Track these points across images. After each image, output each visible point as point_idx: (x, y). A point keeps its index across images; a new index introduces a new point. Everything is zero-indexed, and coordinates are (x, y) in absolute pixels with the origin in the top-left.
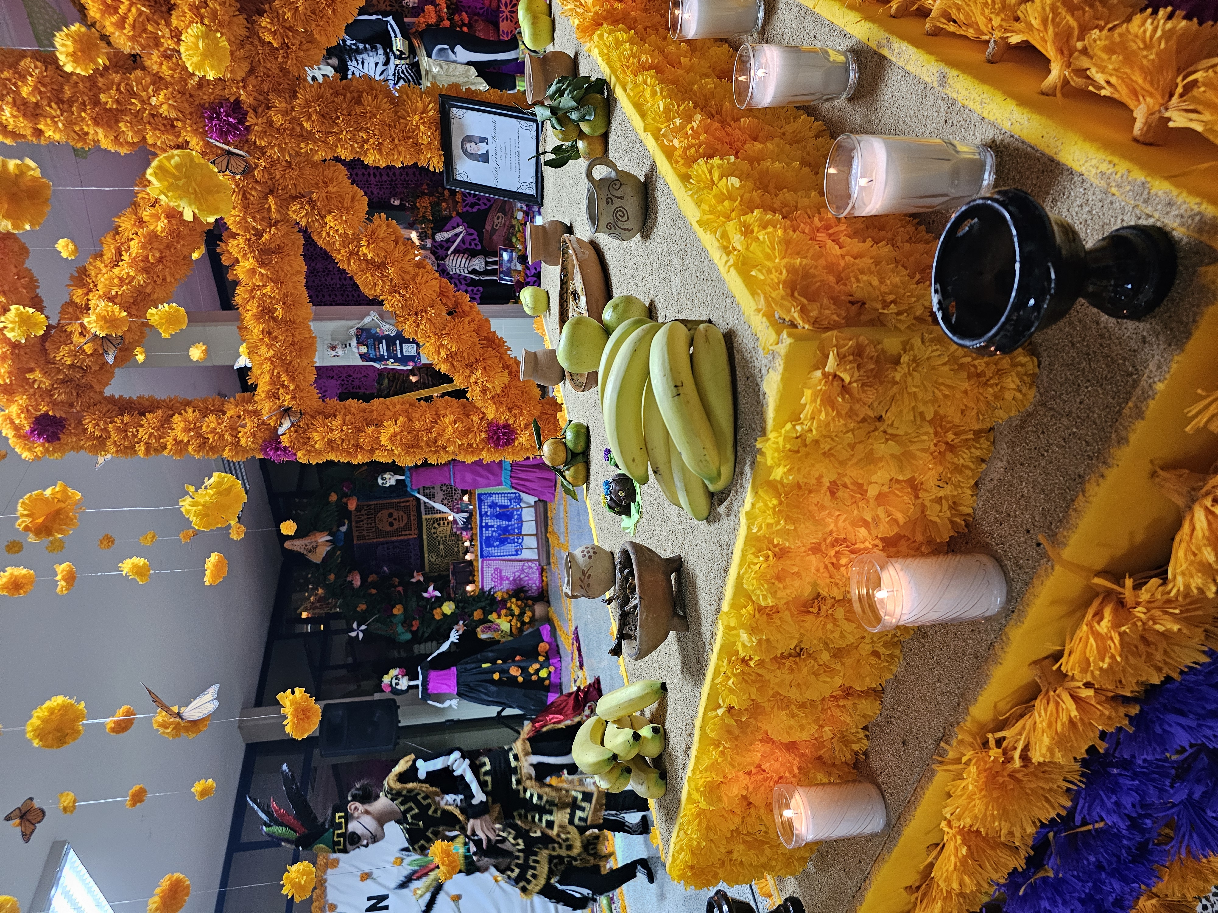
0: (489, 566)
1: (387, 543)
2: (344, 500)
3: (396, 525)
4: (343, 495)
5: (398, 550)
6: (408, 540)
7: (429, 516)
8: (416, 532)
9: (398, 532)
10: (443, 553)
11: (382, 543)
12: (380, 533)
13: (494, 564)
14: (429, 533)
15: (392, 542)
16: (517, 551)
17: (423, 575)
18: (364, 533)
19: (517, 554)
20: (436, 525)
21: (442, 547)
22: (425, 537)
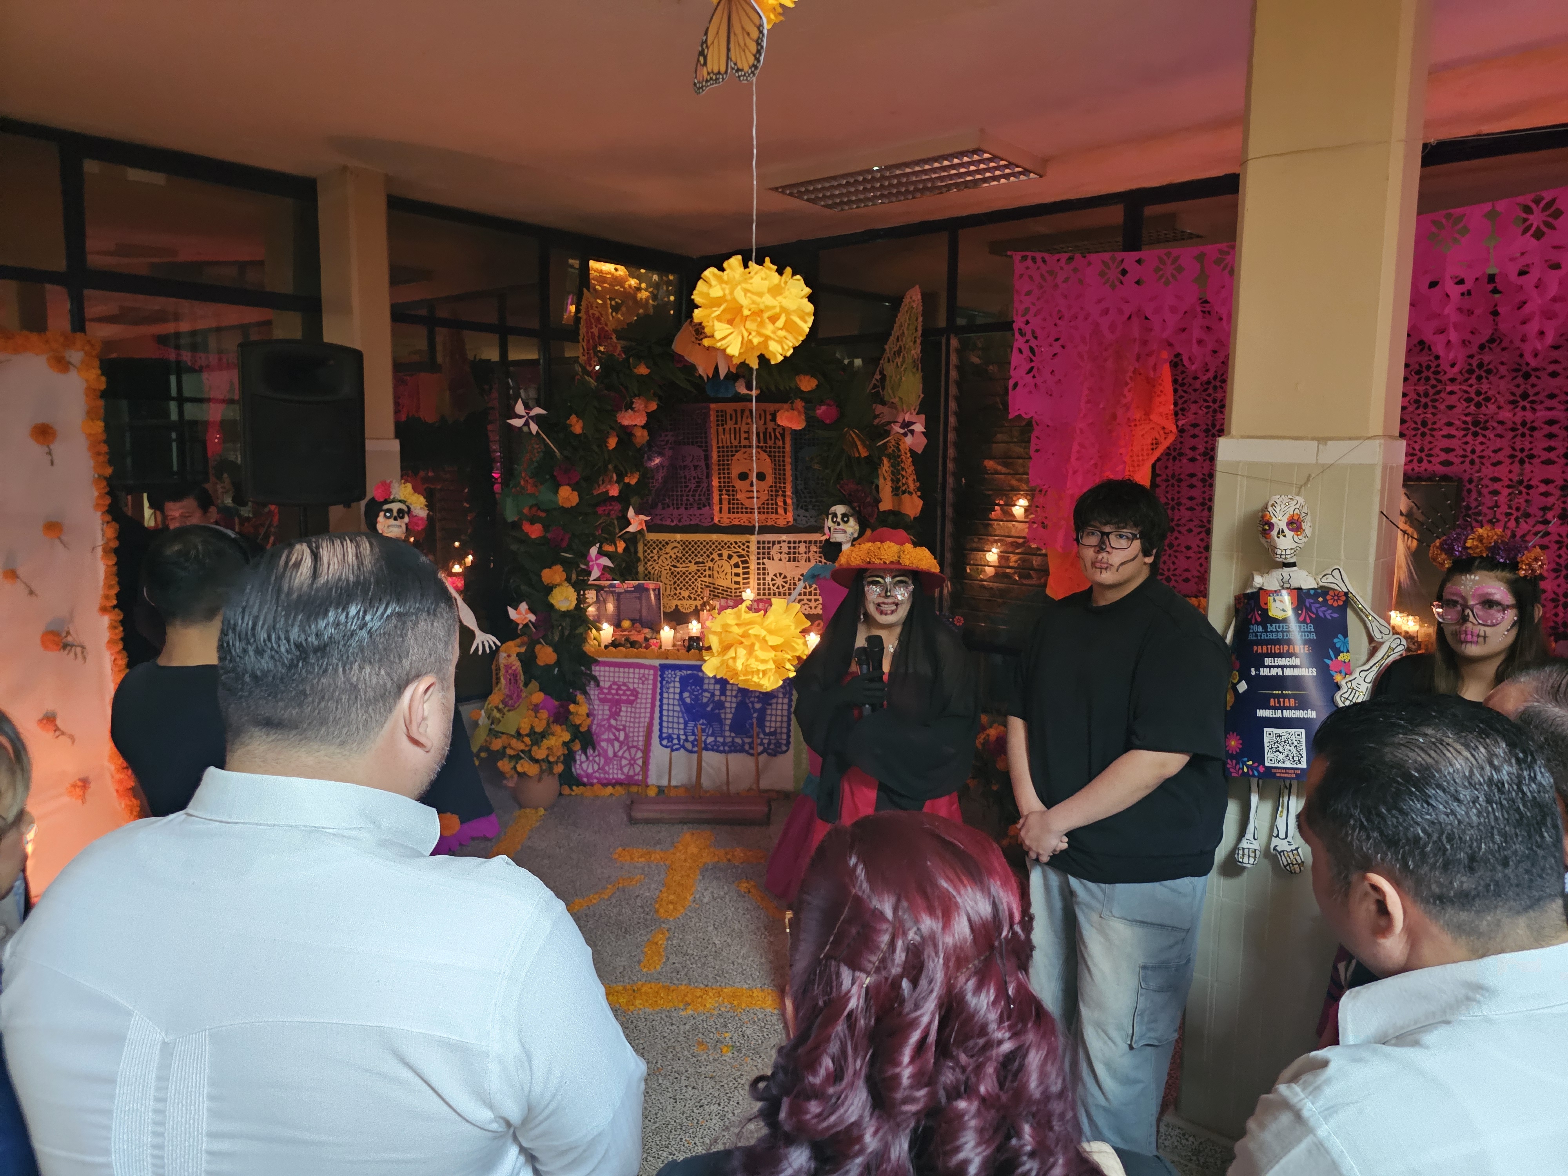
0: (643, 679)
1: (708, 466)
2: (799, 404)
3: (739, 484)
4: (810, 400)
5: (693, 485)
6: (710, 505)
7: (753, 547)
8: (725, 522)
9: (728, 488)
10: (681, 568)
11: (707, 458)
12: (728, 453)
13: (646, 691)
14: (722, 545)
15: (708, 476)
16: (670, 738)
17: (640, 532)
18: (730, 425)
19: (661, 738)
20: (735, 559)
21: (693, 567)
22: (714, 537)
